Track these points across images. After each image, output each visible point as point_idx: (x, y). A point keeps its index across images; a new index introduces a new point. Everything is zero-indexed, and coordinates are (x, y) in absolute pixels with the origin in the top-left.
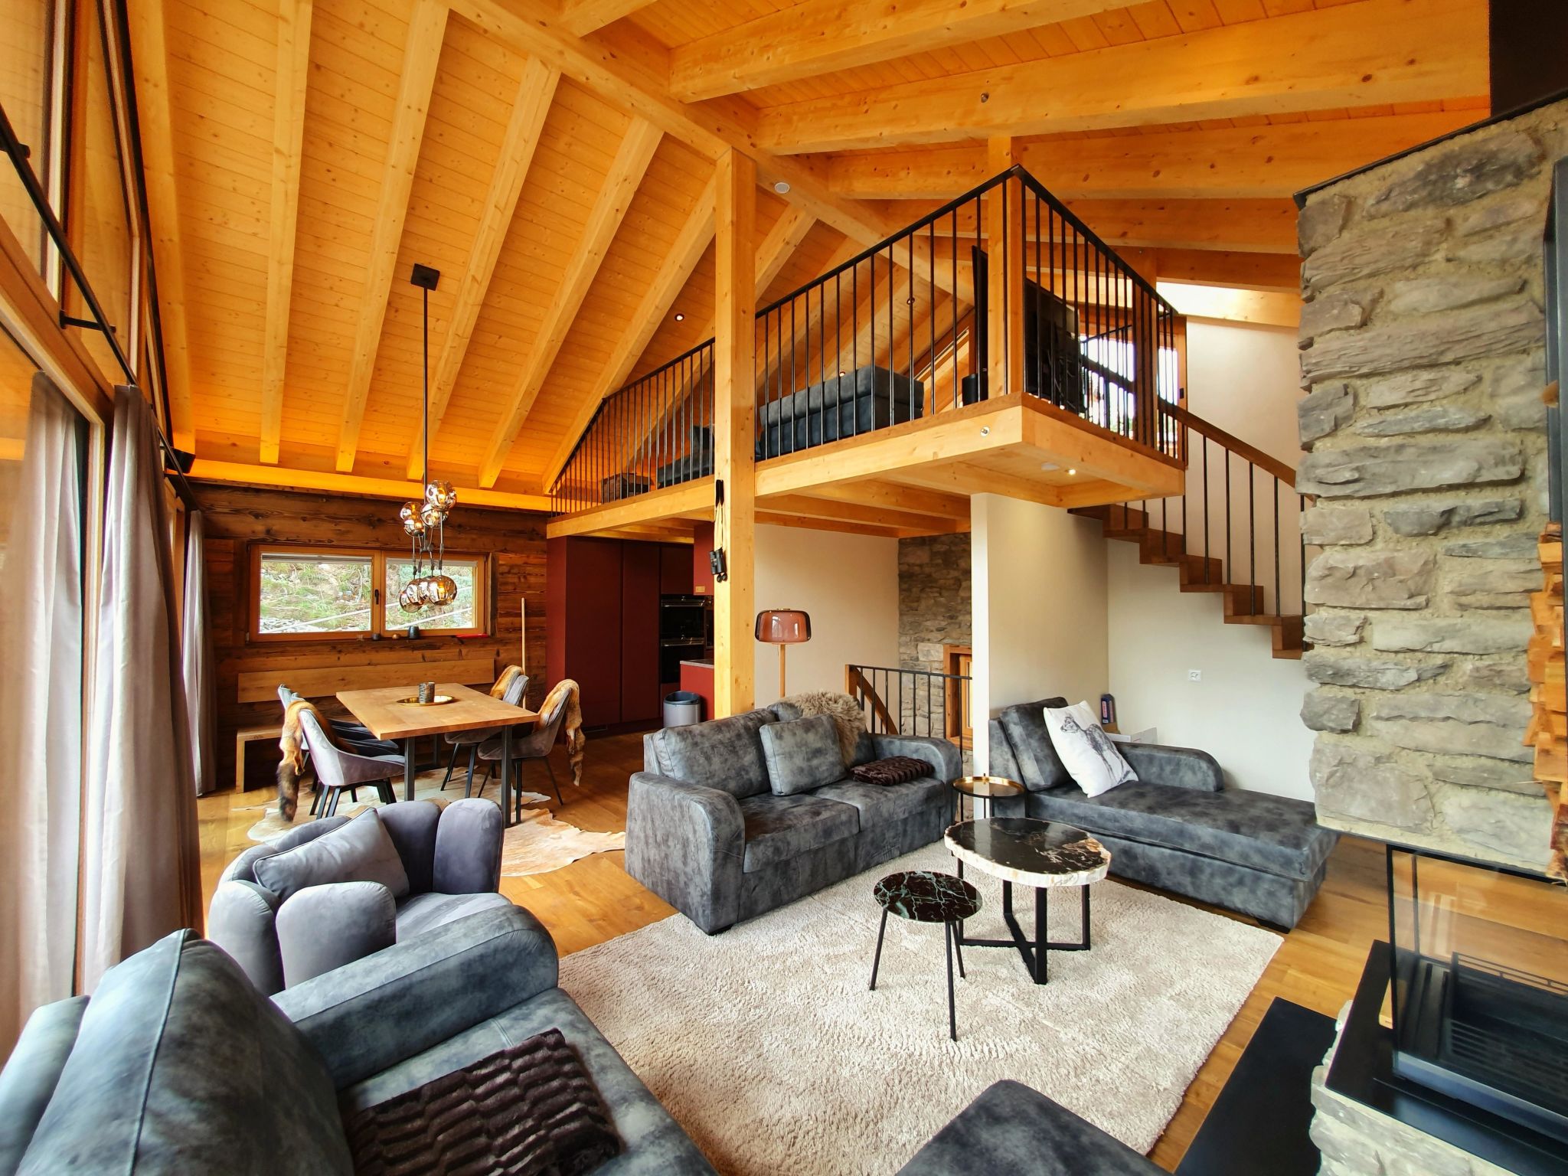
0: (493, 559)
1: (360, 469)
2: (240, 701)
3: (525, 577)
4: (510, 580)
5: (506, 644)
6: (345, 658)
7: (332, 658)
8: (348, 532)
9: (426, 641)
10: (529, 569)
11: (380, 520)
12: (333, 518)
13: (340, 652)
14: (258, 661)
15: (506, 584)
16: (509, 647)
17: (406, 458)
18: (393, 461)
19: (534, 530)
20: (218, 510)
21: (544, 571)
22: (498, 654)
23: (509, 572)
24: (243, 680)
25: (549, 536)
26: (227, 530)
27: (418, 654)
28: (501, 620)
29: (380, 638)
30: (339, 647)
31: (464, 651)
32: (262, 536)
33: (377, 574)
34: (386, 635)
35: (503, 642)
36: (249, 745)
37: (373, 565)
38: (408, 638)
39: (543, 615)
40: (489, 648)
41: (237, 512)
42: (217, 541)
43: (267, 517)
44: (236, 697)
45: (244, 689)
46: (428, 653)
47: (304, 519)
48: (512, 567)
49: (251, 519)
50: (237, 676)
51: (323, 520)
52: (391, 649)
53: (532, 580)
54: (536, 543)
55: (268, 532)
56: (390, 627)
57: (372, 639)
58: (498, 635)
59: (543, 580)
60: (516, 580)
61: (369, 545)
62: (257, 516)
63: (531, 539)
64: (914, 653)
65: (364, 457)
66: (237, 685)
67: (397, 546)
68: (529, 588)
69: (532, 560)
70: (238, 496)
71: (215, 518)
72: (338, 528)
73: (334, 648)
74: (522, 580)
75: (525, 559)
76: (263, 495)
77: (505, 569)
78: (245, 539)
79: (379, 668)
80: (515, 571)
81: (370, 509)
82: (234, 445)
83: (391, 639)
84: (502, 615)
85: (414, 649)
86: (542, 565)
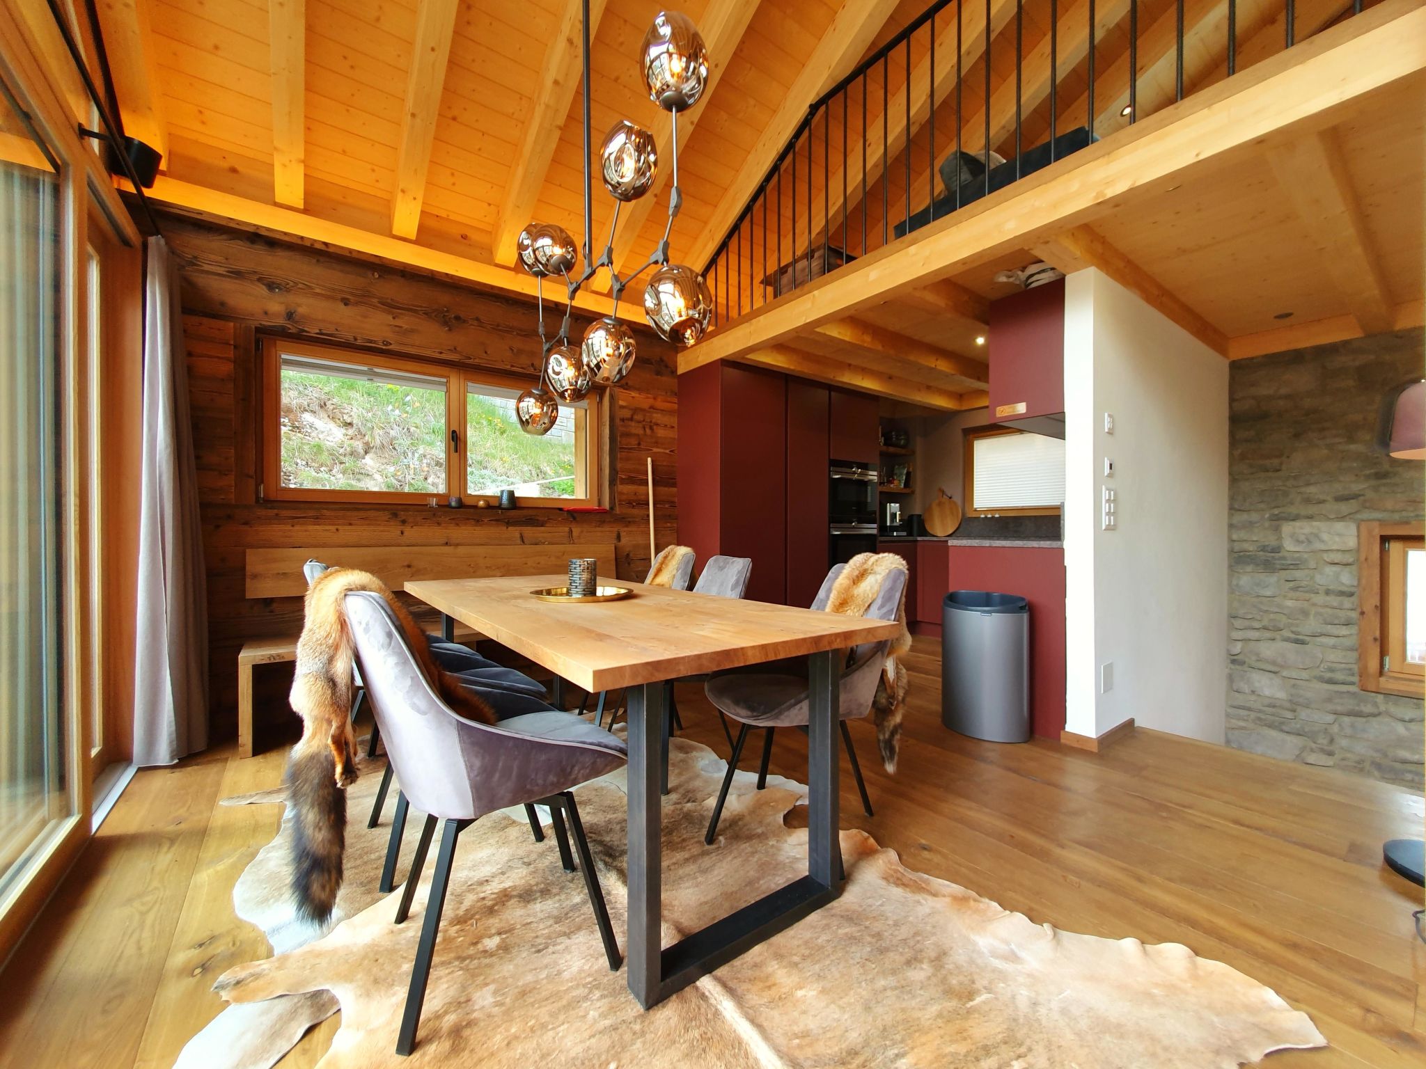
0: (612, 397)
1: (426, 236)
2: (249, 595)
3: (651, 428)
4: (634, 431)
5: (628, 524)
6: (412, 533)
7: (392, 531)
8: (412, 331)
9: (525, 512)
10: (657, 417)
11: (457, 318)
12: (390, 306)
13: (404, 522)
14: (276, 531)
15: (628, 435)
16: (632, 528)
17: (493, 233)
18: (475, 236)
19: (662, 360)
20: (206, 267)
21: (674, 421)
22: (619, 538)
23: (631, 419)
24: (254, 561)
25: (680, 371)
26: (223, 304)
27: (514, 532)
28: (621, 488)
29: (461, 505)
30: (402, 515)
31: (576, 531)
32: (280, 321)
33: (454, 405)
34: (468, 502)
35: (624, 521)
36: (260, 672)
37: (448, 391)
38: (500, 507)
39: (674, 485)
40: (607, 528)
41: (238, 274)
42: (205, 321)
43: (288, 290)
44: (244, 591)
45: (255, 576)
46: (529, 531)
47: (346, 302)
48: (636, 410)
49: (262, 290)
50: (244, 553)
51: (375, 307)
52: (478, 522)
53: (661, 432)
54: (664, 378)
55: (290, 316)
56: (472, 490)
57: (449, 506)
58: (618, 510)
59: (673, 434)
60: (641, 432)
61: (443, 356)
62: (271, 286)
63: (658, 373)
64: (1271, 540)
65: (432, 223)
66: (244, 568)
67: (483, 363)
68: (657, 444)
69: (659, 404)
70: (238, 248)
71: (201, 280)
72: (398, 322)
73: (395, 515)
74: (648, 431)
75: (651, 401)
76: (281, 253)
77: (627, 414)
78: (254, 324)
79: (461, 550)
80: (638, 417)
81: (444, 298)
82: (234, 170)
83: (476, 507)
84: (623, 482)
85: (509, 523)
86: (671, 412)
